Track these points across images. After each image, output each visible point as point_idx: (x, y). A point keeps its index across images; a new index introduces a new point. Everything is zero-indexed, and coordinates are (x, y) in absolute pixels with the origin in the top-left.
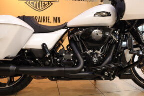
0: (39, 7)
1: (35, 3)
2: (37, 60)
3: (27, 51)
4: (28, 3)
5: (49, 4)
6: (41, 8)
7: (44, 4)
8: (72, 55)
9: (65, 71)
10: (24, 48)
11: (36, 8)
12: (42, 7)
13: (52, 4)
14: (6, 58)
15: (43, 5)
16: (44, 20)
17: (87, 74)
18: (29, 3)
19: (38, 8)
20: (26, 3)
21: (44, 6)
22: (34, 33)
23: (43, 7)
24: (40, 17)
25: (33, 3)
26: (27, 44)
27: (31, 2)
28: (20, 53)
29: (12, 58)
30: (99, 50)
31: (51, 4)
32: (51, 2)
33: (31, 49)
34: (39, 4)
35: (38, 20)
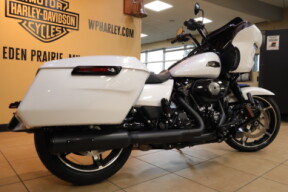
0: (45, 34)
1: (38, 27)
2: (150, 121)
3: (135, 110)
4: (24, 24)
5: (62, 31)
6: (48, 37)
7: (54, 29)
12: (50, 34)
13: (68, 32)
15: (52, 31)
16: (53, 58)
18: (27, 25)
19: (42, 35)
20: (20, 24)
23: (52, 35)
24: (45, 53)
25: (34, 26)
27: (30, 23)
31: (65, 32)
32: (66, 28)
34: (45, 28)
35: (42, 57)
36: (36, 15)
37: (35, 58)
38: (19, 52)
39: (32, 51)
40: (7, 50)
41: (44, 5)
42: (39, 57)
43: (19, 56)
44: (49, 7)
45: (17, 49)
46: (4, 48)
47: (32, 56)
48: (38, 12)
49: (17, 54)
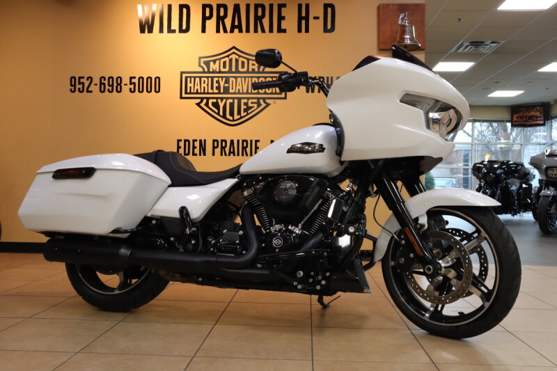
0: (232, 114)
1: (221, 105)
2: (172, 239)
3: (154, 222)
4: (202, 105)
5: (259, 105)
7: (246, 104)
8: (241, 232)
9: (217, 262)
10: (149, 215)
11: (224, 117)
12: (239, 113)
13: (268, 105)
14: (115, 231)
15: (243, 107)
16: (244, 148)
17: (266, 272)
18: (207, 104)
19: (228, 116)
20: (198, 104)
21: (245, 110)
22: (170, 186)
23: (243, 114)
24: (232, 142)
26: (155, 207)
27: (211, 101)
28: (140, 224)
29: (126, 231)
30: (297, 226)
31: (264, 105)
32: (264, 99)
33: (162, 217)
34: (232, 105)
35: (227, 150)
36: (218, 88)
37: (218, 151)
38: (197, 144)
39: (214, 141)
40: (182, 144)
41: (230, 71)
42: (223, 148)
43: (197, 151)
44: (237, 71)
45: (194, 141)
46: (179, 141)
47: (214, 148)
48: (222, 84)
49: (194, 148)
